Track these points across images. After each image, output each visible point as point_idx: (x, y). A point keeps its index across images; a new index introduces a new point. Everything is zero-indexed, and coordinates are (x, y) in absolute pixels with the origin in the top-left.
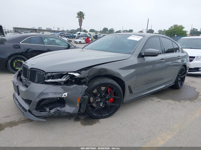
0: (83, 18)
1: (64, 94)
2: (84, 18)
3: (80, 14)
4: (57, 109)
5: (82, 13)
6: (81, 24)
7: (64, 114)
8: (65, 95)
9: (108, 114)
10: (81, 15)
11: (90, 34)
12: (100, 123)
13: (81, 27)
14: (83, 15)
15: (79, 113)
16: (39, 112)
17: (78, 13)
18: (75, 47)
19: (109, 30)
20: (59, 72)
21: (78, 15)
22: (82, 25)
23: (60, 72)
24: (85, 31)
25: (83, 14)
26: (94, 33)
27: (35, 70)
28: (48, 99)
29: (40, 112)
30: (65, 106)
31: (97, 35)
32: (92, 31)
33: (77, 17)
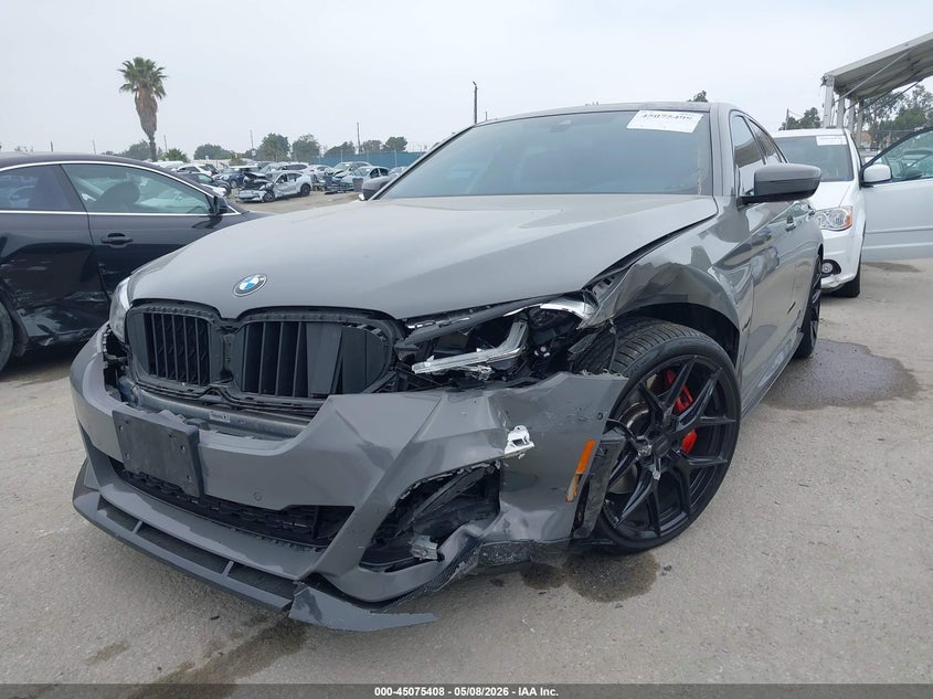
0: (157, 93)
1: (512, 436)
2: (160, 92)
3: (139, 71)
4: (467, 534)
5: (150, 65)
6: (149, 124)
7: (509, 554)
8: (517, 442)
9: (683, 515)
10: (144, 79)
11: (211, 166)
12: (669, 568)
13: (152, 138)
14: (156, 78)
15: (576, 536)
16: (383, 573)
17: (130, 66)
18: (245, 216)
19: (295, 144)
20: (483, 308)
21: (128, 75)
22: (155, 126)
23: (492, 306)
24: (175, 155)
25: (155, 70)
26: (226, 162)
27: (293, 317)
28: (446, 480)
29: (387, 571)
30: (496, 510)
31: (247, 169)
32: (206, 152)
33: (125, 87)
